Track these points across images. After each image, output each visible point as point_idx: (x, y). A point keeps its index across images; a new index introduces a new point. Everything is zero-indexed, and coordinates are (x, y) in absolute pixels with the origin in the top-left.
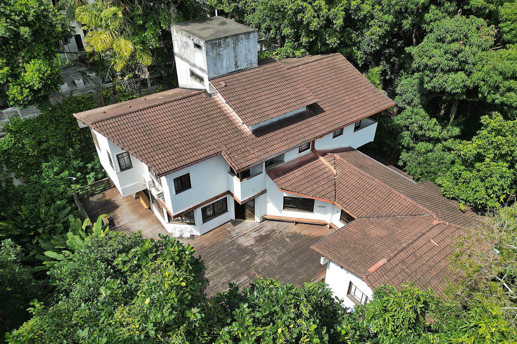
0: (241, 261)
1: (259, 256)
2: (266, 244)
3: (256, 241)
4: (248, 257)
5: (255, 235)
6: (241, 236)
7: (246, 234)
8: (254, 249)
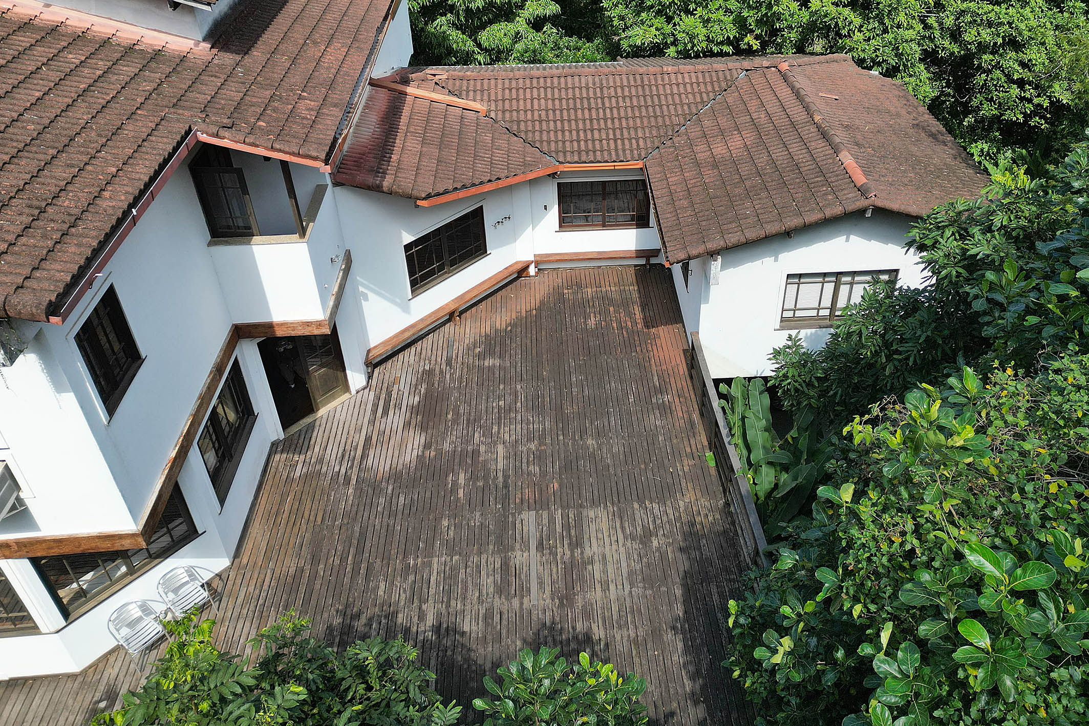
0: (458, 499)
1: (483, 449)
2: (457, 414)
3: (423, 428)
4: (462, 476)
5: (396, 420)
6: (364, 456)
7: (368, 439)
8: (446, 446)
